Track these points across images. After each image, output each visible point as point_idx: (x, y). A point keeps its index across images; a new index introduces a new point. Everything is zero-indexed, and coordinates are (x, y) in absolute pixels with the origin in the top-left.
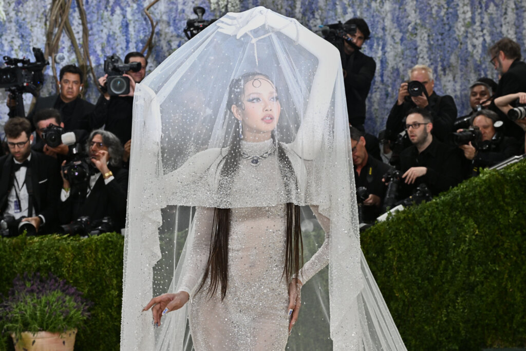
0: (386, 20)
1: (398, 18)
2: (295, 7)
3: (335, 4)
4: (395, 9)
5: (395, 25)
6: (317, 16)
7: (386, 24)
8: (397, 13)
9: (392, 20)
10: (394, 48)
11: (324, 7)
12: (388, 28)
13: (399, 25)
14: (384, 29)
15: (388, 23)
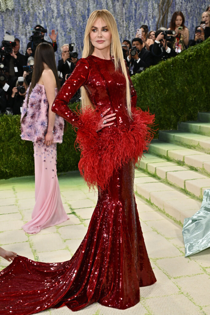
0: (58, 27)
1: (63, 26)
2: (19, 20)
3: (36, 19)
4: (61, 22)
5: (62, 29)
6: (29, 24)
7: (58, 28)
8: (62, 24)
9: (61, 27)
10: (62, 38)
11: (32, 21)
12: (59, 30)
13: (64, 29)
14: (57, 30)
15: (59, 28)
